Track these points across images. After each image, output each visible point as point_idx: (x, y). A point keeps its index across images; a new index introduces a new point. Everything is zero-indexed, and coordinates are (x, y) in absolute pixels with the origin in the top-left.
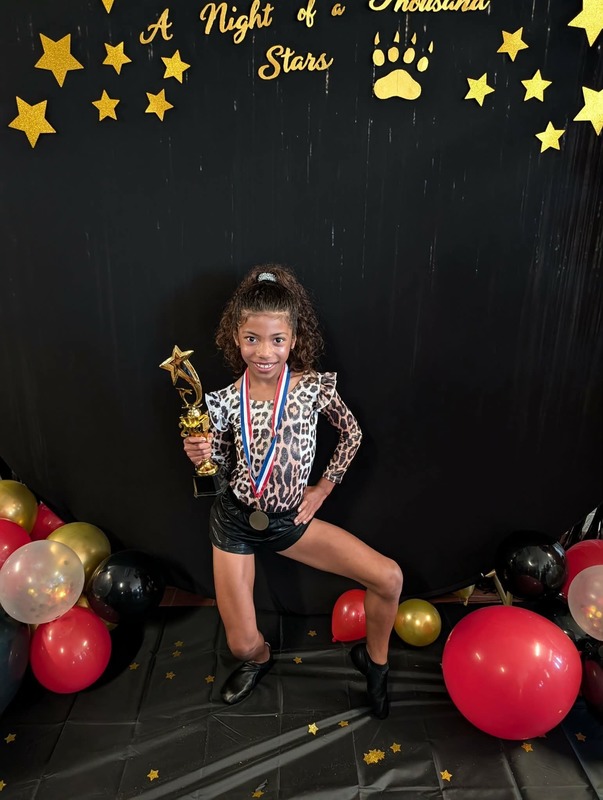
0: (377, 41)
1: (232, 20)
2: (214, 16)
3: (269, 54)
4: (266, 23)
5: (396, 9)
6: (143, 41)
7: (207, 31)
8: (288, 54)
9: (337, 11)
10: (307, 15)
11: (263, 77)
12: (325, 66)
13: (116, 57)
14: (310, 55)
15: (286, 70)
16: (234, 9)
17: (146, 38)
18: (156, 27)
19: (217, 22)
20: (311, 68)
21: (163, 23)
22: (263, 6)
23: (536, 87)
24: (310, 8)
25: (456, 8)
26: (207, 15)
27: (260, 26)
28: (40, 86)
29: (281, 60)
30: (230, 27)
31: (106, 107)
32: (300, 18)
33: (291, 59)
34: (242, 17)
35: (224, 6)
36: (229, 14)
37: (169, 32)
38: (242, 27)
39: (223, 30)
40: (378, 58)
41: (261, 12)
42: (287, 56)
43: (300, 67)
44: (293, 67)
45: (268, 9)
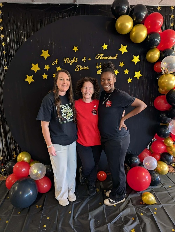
0: (97, 64)
1: (70, 61)
2: (66, 60)
3: (77, 67)
4: (76, 61)
5: (100, 59)
6: (52, 64)
7: (65, 63)
8: (81, 66)
9: (89, 59)
10: (84, 60)
11: (76, 70)
12: (88, 69)
13: (47, 67)
14: (85, 67)
15: (80, 69)
16: (70, 59)
17: (53, 64)
18: (55, 62)
19: (67, 61)
20: (85, 69)
21: (56, 61)
22: (76, 58)
23: (126, 72)
24: (84, 59)
25: (111, 58)
26: (65, 60)
27: (75, 62)
28: (31, 73)
29: (79, 68)
30: (69, 62)
31: (45, 76)
32: (83, 60)
33: (81, 67)
34: (72, 60)
35: (68, 58)
36: (69, 60)
37: (57, 63)
38: (72, 62)
39: (68, 62)
40: (97, 67)
41: (75, 59)
42: (80, 67)
43: (83, 69)
44: (82, 69)
45: (77, 59)
